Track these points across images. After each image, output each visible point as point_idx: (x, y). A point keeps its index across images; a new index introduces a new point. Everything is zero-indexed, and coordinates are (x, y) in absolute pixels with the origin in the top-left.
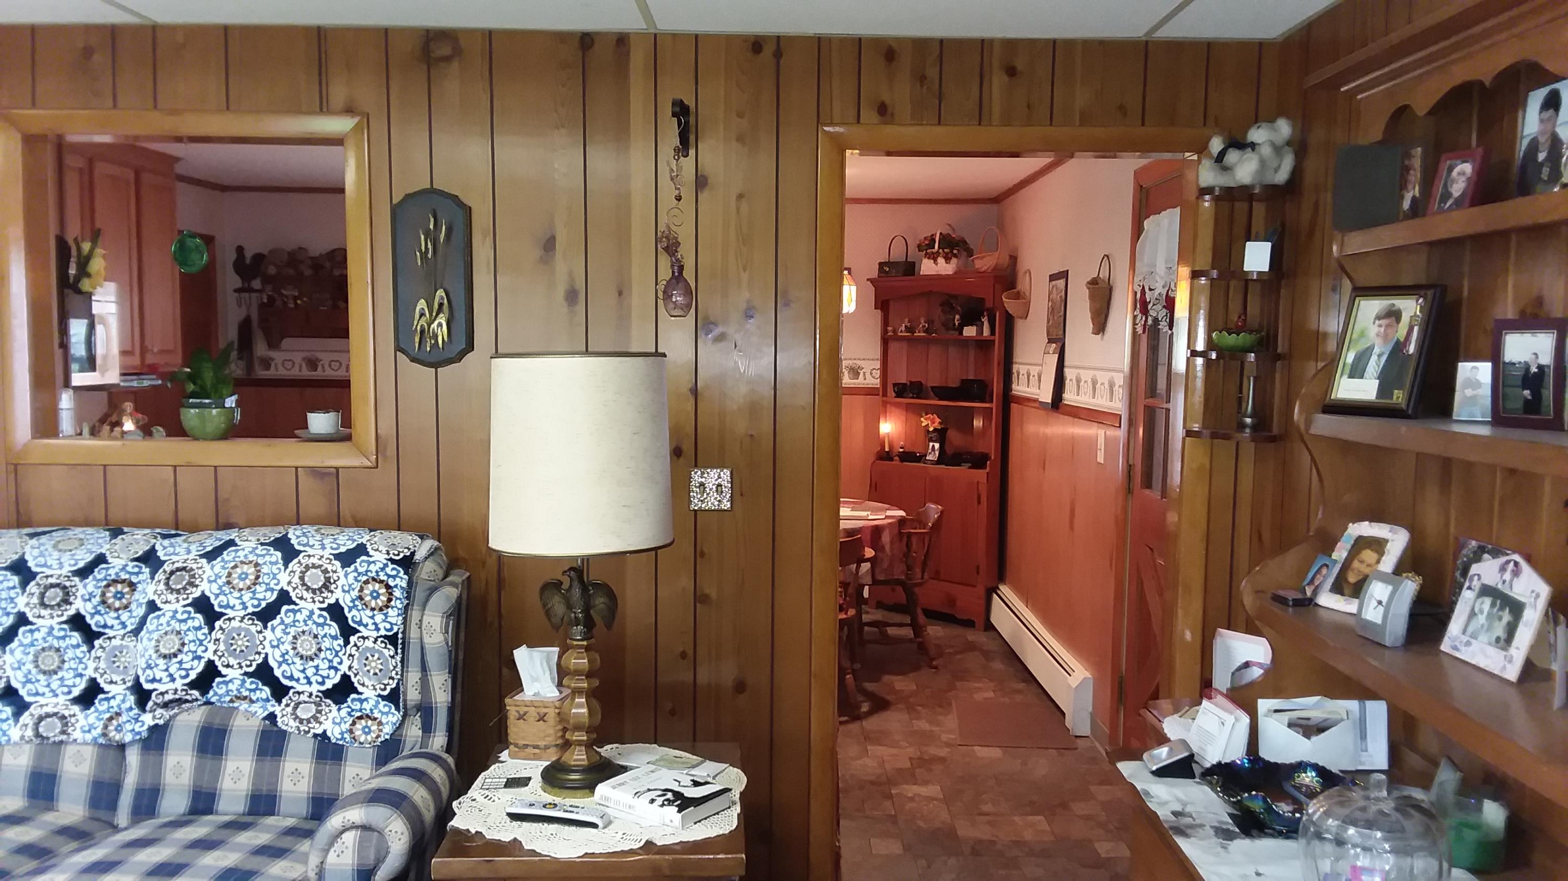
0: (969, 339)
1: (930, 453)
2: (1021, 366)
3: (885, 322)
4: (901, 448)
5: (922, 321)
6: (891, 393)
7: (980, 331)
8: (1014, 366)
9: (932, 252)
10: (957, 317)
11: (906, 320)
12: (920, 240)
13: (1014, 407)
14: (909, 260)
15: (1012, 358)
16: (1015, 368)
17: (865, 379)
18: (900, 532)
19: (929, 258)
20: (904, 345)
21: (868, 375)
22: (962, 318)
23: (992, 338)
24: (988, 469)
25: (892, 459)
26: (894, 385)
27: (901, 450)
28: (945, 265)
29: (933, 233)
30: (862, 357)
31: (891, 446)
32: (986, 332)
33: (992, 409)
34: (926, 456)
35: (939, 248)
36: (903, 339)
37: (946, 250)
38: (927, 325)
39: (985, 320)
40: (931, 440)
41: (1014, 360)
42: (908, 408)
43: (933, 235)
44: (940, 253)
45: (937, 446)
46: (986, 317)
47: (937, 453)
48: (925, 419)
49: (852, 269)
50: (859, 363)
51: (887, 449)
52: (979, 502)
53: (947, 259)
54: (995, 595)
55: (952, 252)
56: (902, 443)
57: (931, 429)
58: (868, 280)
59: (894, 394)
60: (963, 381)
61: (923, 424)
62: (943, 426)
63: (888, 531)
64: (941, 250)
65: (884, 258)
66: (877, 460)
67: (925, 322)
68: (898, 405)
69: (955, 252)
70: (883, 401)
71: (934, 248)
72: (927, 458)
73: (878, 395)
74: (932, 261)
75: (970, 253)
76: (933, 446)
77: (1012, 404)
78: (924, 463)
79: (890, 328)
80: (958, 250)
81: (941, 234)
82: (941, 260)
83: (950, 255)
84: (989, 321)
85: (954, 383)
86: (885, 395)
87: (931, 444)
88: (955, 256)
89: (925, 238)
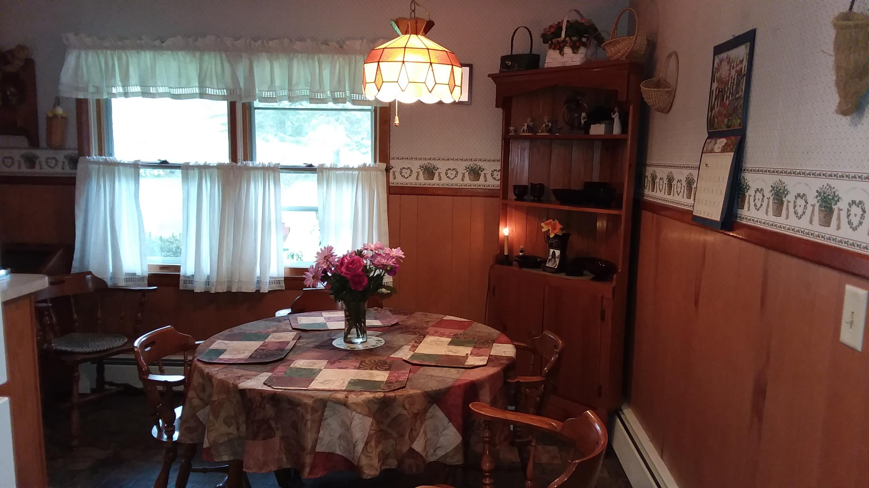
0: (597, 138)
1: (550, 260)
2: (656, 169)
3: (507, 121)
4: (521, 252)
5: (546, 121)
6: (512, 196)
7: (610, 128)
8: (648, 168)
9: (558, 42)
10: (584, 115)
11: (529, 120)
12: (545, 29)
13: (647, 216)
14: (533, 53)
15: (646, 160)
16: (649, 171)
17: (486, 181)
18: (506, 383)
19: (554, 49)
20: (527, 144)
21: (489, 177)
22: (588, 115)
23: (624, 136)
24: (614, 282)
25: (510, 264)
26: (515, 187)
27: (521, 254)
28: (573, 55)
29: (560, 21)
30: (483, 158)
31: (510, 250)
32: (617, 130)
33: (621, 216)
34: (545, 262)
35: (566, 37)
36: (525, 138)
37: (575, 39)
38: (550, 124)
39: (616, 116)
40: (551, 246)
41: (648, 162)
42: (529, 212)
43: (559, 23)
44: (567, 43)
45: (558, 253)
46: (617, 114)
47: (558, 261)
48: (546, 224)
49: (474, 66)
50: (481, 164)
51: (506, 253)
52: (603, 318)
53: (575, 49)
54: (618, 420)
55: (580, 40)
56: (521, 247)
57: (552, 236)
58: (489, 76)
59: (514, 197)
60: (586, 184)
61: (544, 230)
62: (564, 232)
63: (488, 386)
64: (568, 39)
65: (507, 52)
66: (496, 264)
67: (549, 122)
68: (517, 208)
69: (584, 40)
70: (503, 204)
71: (561, 37)
72: (547, 265)
73: (498, 197)
74: (558, 51)
75: (600, 40)
76: (554, 252)
77: (643, 211)
78: (543, 271)
79: (512, 128)
80: (588, 39)
81: (568, 21)
82: (568, 50)
83: (578, 44)
84: (620, 118)
85: (577, 186)
86: (505, 196)
87: (552, 251)
88: (584, 45)
89: (551, 27)
